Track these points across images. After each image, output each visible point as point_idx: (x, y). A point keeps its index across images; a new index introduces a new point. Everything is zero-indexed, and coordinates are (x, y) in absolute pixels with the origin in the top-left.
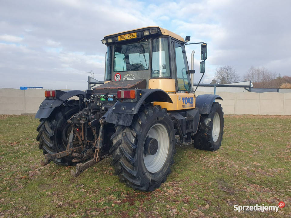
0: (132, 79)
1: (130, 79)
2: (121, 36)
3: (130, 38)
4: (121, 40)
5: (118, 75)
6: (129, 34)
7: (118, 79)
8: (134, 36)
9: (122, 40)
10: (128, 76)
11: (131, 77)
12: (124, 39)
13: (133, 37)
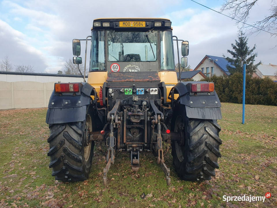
0: (136, 71)
1: (133, 71)
2: (124, 22)
3: (136, 26)
4: (124, 26)
5: (115, 65)
6: (136, 22)
7: (115, 69)
8: (143, 25)
9: (126, 26)
10: (129, 68)
11: (134, 68)
12: (128, 26)
13: (141, 26)
